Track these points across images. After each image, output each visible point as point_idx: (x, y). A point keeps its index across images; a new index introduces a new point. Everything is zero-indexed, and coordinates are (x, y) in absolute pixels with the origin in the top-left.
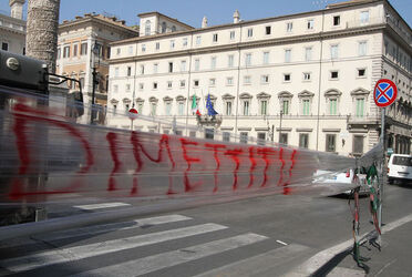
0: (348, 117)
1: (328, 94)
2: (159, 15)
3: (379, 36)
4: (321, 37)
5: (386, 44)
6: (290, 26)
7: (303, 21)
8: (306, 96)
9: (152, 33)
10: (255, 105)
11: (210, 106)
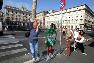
0: (79, 23)
1: (76, 20)
2: (52, 10)
3: (85, 10)
4: (75, 11)
5: (86, 12)
6: (70, 10)
7: (72, 9)
8: (72, 20)
9: (51, 12)
10: (65, 22)
11: (59, 22)
